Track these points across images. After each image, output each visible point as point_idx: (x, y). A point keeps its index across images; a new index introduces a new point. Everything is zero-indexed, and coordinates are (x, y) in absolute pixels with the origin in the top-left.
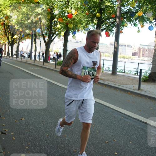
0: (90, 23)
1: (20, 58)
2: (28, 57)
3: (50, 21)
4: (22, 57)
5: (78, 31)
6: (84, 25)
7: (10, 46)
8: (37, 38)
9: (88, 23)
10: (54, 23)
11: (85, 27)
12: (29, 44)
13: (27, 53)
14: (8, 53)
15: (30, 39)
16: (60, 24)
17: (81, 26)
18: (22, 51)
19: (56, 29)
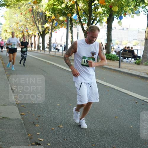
0: (139, 4)
1: (54, 51)
2: (63, 49)
3: (88, 4)
4: (56, 51)
5: (125, 15)
6: (131, 7)
7: (41, 37)
8: (74, 26)
9: (138, 4)
10: (94, 6)
11: (134, 9)
12: (64, 34)
13: (61, 46)
14: (38, 46)
15: (64, 28)
16: (102, 8)
17: (128, 8)
18: (55, 43)
19: (97, 14)
